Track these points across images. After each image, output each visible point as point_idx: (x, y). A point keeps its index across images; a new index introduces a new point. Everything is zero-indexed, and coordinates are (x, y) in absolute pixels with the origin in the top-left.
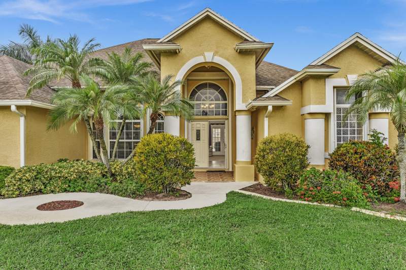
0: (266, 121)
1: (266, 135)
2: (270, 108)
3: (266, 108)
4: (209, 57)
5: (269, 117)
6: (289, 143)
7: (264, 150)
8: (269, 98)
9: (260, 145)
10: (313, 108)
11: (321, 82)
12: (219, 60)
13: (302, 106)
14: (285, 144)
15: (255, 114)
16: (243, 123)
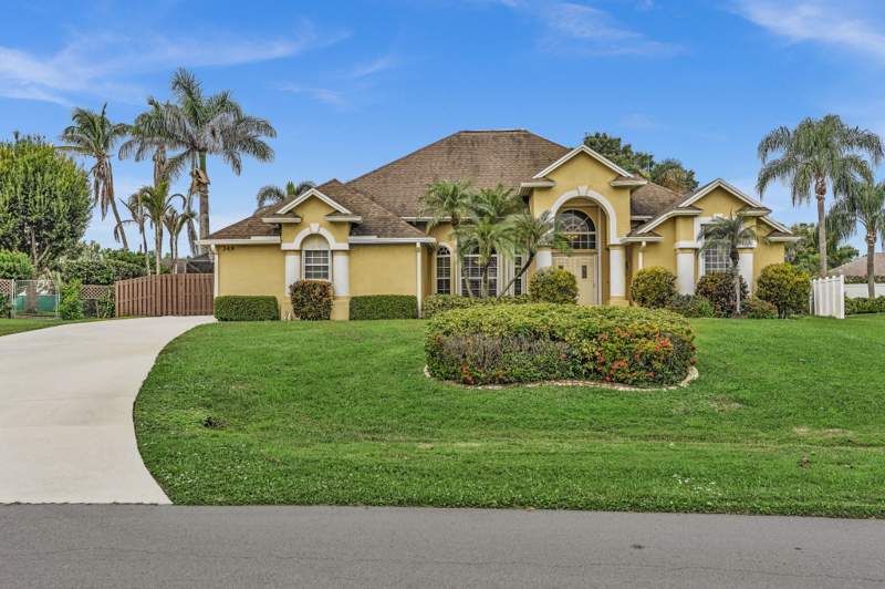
0: (640, 255)
1: (641, 267)
2: (644, 244)
3: (640, 243)
4: (583, 191)
5: (643, 252)
6: (658, 274)
7: (638, 280)
8: (643, 235)
9: (635, 276)
10: (682, 244)
11: (690, 220)
12: (593, 194)
13: (675, 241)
14: (656, 275)
15: (629, 249)
16: (617, 258)
